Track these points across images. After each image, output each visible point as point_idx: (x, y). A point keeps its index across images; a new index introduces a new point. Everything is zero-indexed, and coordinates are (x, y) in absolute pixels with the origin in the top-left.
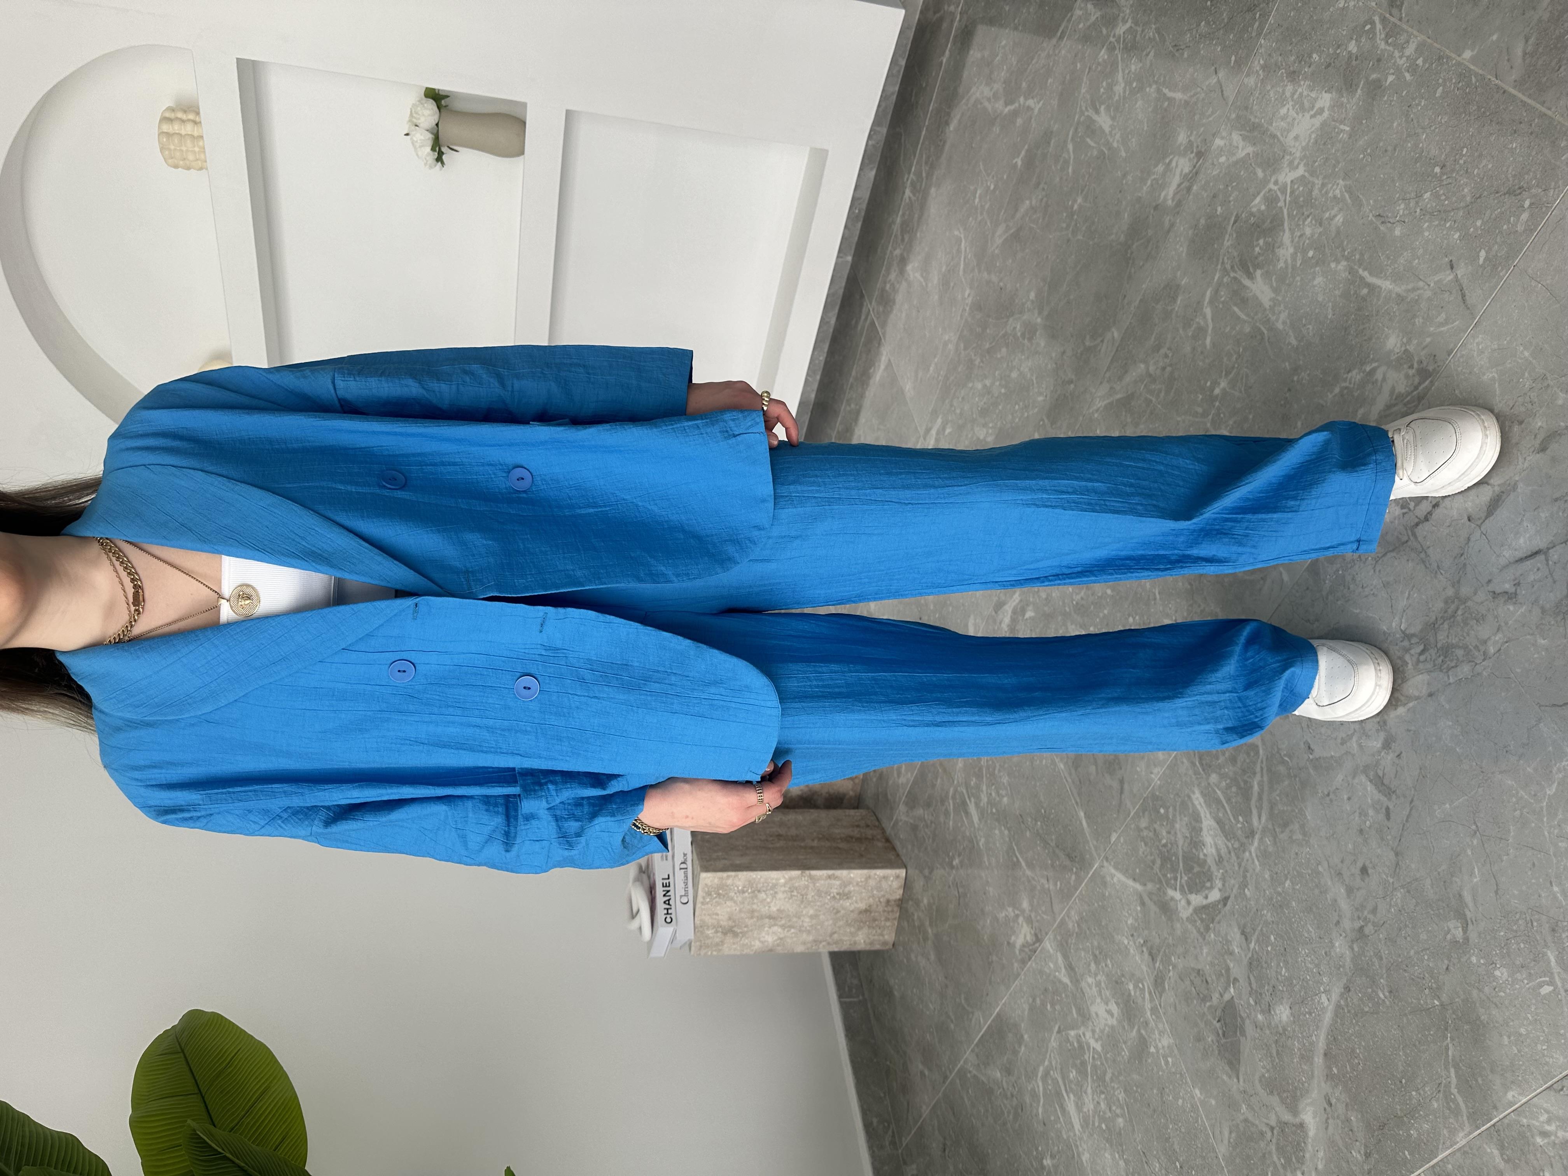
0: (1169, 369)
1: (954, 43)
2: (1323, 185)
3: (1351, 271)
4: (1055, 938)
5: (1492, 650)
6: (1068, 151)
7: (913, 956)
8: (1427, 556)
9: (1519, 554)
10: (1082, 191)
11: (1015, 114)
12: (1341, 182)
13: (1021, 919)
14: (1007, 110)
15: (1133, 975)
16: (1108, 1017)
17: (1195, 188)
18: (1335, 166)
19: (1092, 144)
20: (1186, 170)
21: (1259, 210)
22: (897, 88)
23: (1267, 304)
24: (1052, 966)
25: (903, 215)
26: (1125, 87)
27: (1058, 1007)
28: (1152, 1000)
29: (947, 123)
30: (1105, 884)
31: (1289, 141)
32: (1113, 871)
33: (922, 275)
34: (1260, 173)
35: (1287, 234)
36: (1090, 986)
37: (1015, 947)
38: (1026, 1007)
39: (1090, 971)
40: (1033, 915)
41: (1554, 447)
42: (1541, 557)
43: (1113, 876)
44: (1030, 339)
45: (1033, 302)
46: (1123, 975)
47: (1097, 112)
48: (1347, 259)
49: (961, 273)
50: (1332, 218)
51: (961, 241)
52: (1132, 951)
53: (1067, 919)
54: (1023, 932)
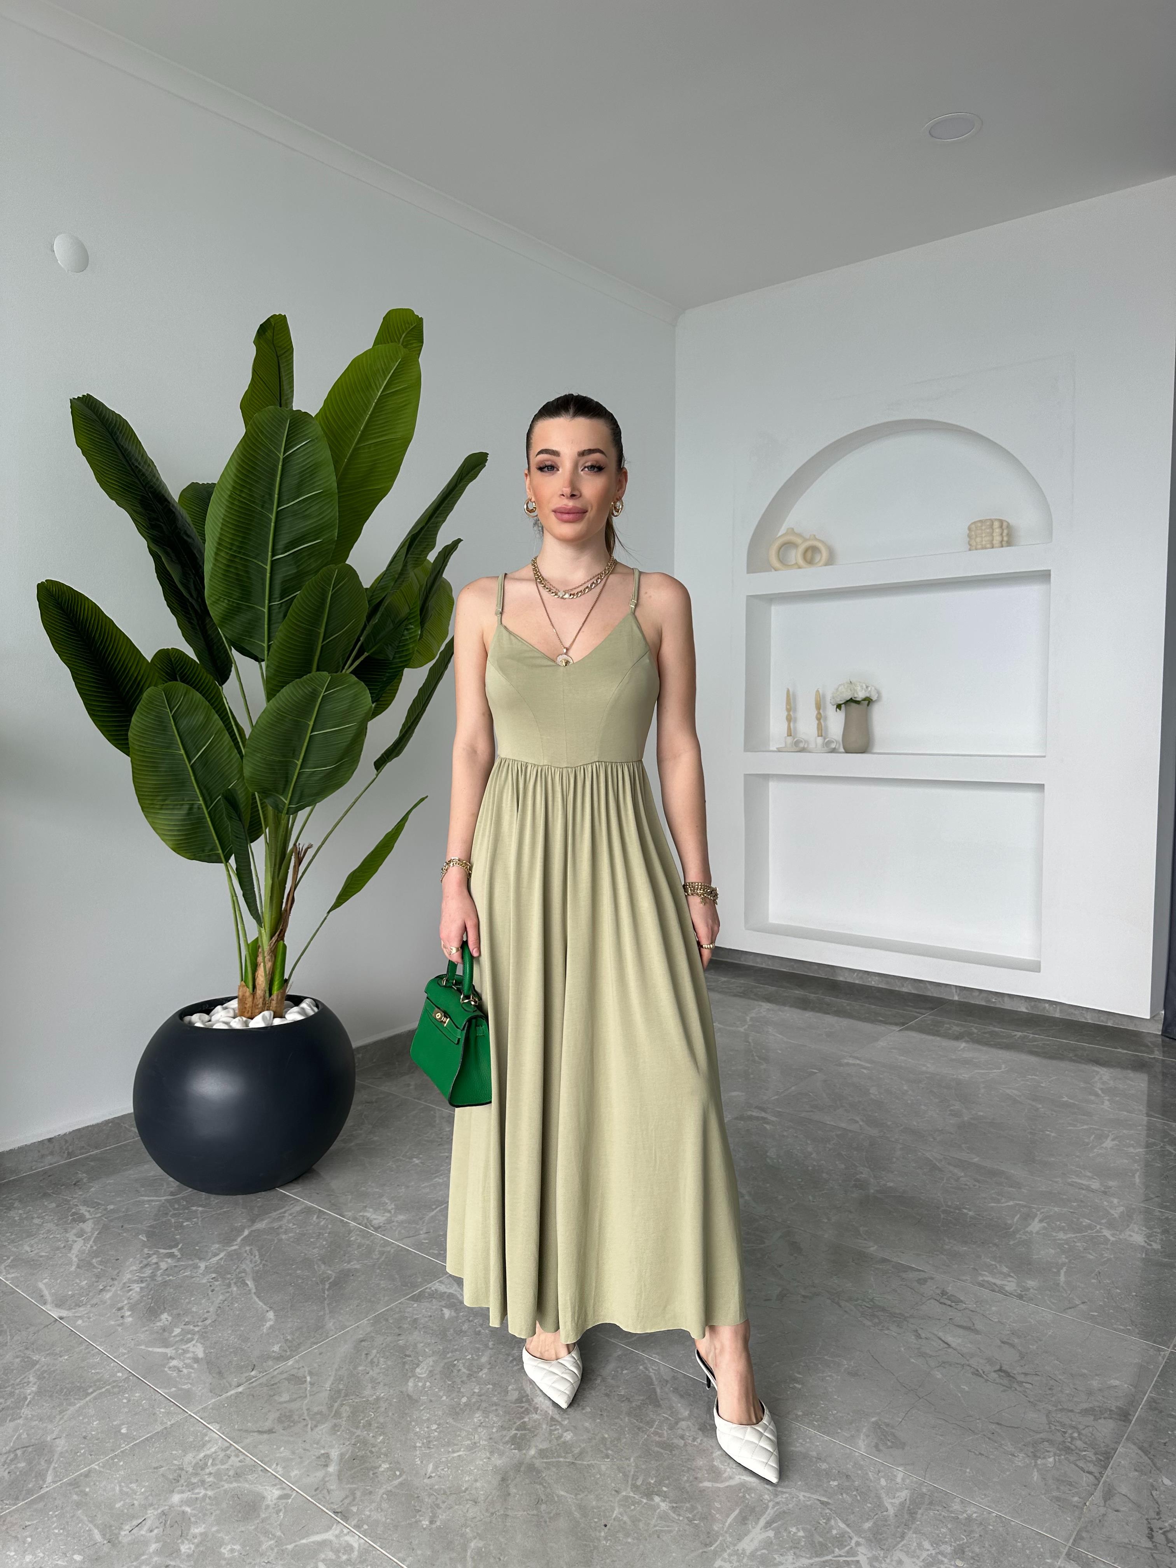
0: (967, 1187)
1: (1133, 1055)
2: (1107, 1249)
3: (1064, 1264)
5: (886, 1332)
6: (1082, 1126)
8: (921, 1305)
9: (943, 1338)
10: (1061, 1136)
11: (1097, 1095)
12: (1112, 1256)
14: (1097, 1090)
17: (1084, 1192)
18: (1120, 1253)
19: (1092, 1138)
20: (1093, 1187)
21: (1082, 1222)
22: (1090, 1021)
23: (1028, 1229)
25: (1001, 1032)
26: (1136, 1153)
31: (1128, 1233)
34: (1103, 1221)
35: (1073, 1236)
41: (1006, 1345)
42: (946, 1346)
44: (951, 1114)
45: (976, 1114)
47: (1113, 1140)
48: (1070, 1261)
49: (976, 1071)
50: (1090, 1253)
51: (999, 1070)
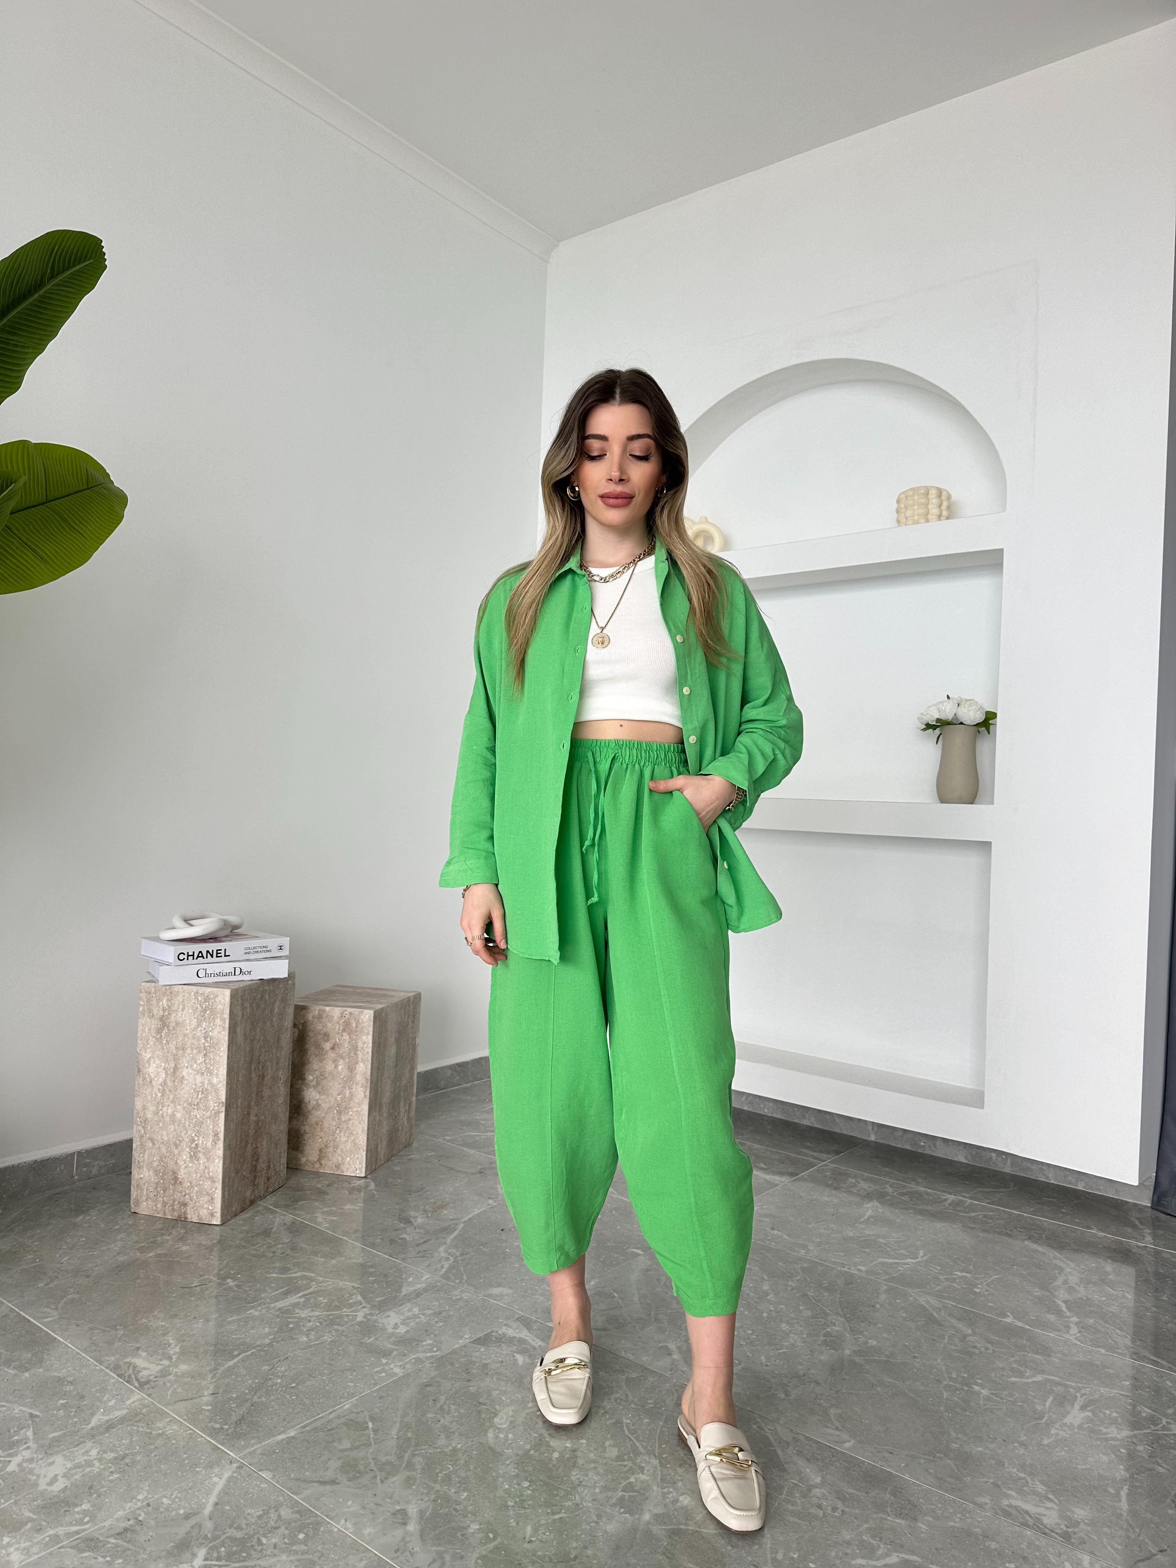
1: (1113, 1242)
4: (145, 1406)
6: (1033, 1376)
7: (123, 1235)
10: (997, 1396)
11: (1059, 1312)
13: (166, 1362)
15: (100, 1509)
16: (48, 1480)
19: (1048, 1404)
20: (1046, 1521)
24: (112, 1403)
26: (1118, 1440)
27: (61, 1413)
28: (68, 1535)
29: (1030, 1238)
30: (210, 1466)
32: (227, 1475)
33: (870, 1217)
36: (87, 1452)
37: (134, 1356)
38: (63, 1373)
39: (105, 1452)
40: (171, 1377)
43: (220, 1476)
44: (825, 1343)
45: (866, 1343)
46: (99, 1496)
47: (1083, 1408)
49: (881, 1260)
51: (915, 1258)
52: (129, 1505)
53: (168, 1420)
54: (151, 1366)
